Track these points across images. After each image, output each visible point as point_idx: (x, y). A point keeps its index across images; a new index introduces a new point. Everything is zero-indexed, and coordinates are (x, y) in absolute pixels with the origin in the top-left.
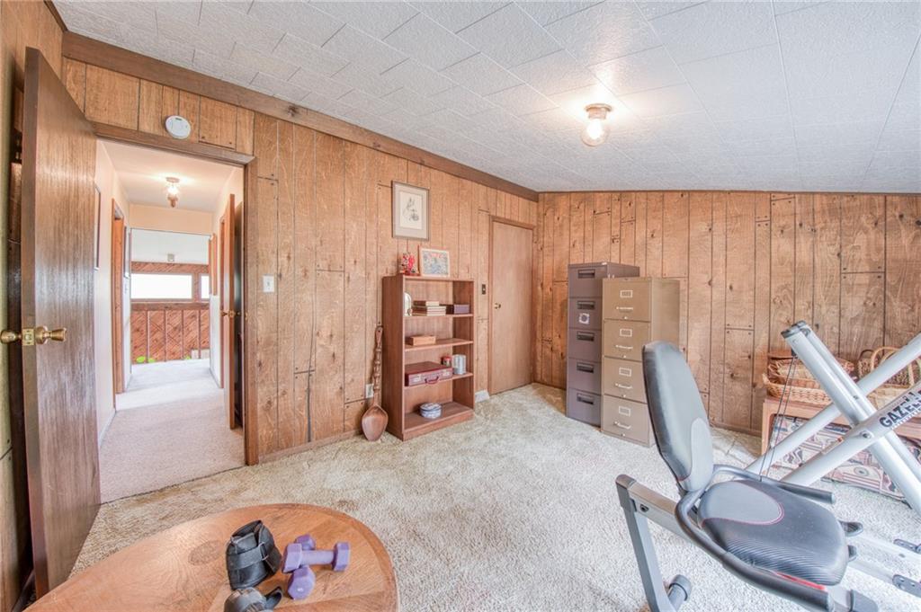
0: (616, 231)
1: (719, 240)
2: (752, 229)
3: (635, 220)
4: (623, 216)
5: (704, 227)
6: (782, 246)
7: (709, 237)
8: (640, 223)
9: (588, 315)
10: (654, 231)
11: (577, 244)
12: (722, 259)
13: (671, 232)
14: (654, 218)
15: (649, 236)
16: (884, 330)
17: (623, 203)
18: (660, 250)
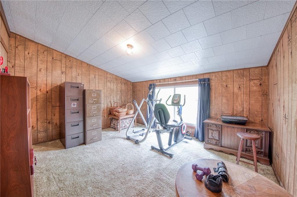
0: (64, 70)
1: (97, 81)
2: (103, 79)
3: (72, 68)
4: (67, 64)
5: (93, 77)
6: (109, 84)
7: (94, 79)
8: (74, 69)
9: (76, 103)
10: (79, 73)
11: (42, 70)
12: (98, 86)
13: (84, 75)
14: (79, 69)
15: (77, 75)
16: (121, 101)
17: (67, 60)
18: (81, 80)
